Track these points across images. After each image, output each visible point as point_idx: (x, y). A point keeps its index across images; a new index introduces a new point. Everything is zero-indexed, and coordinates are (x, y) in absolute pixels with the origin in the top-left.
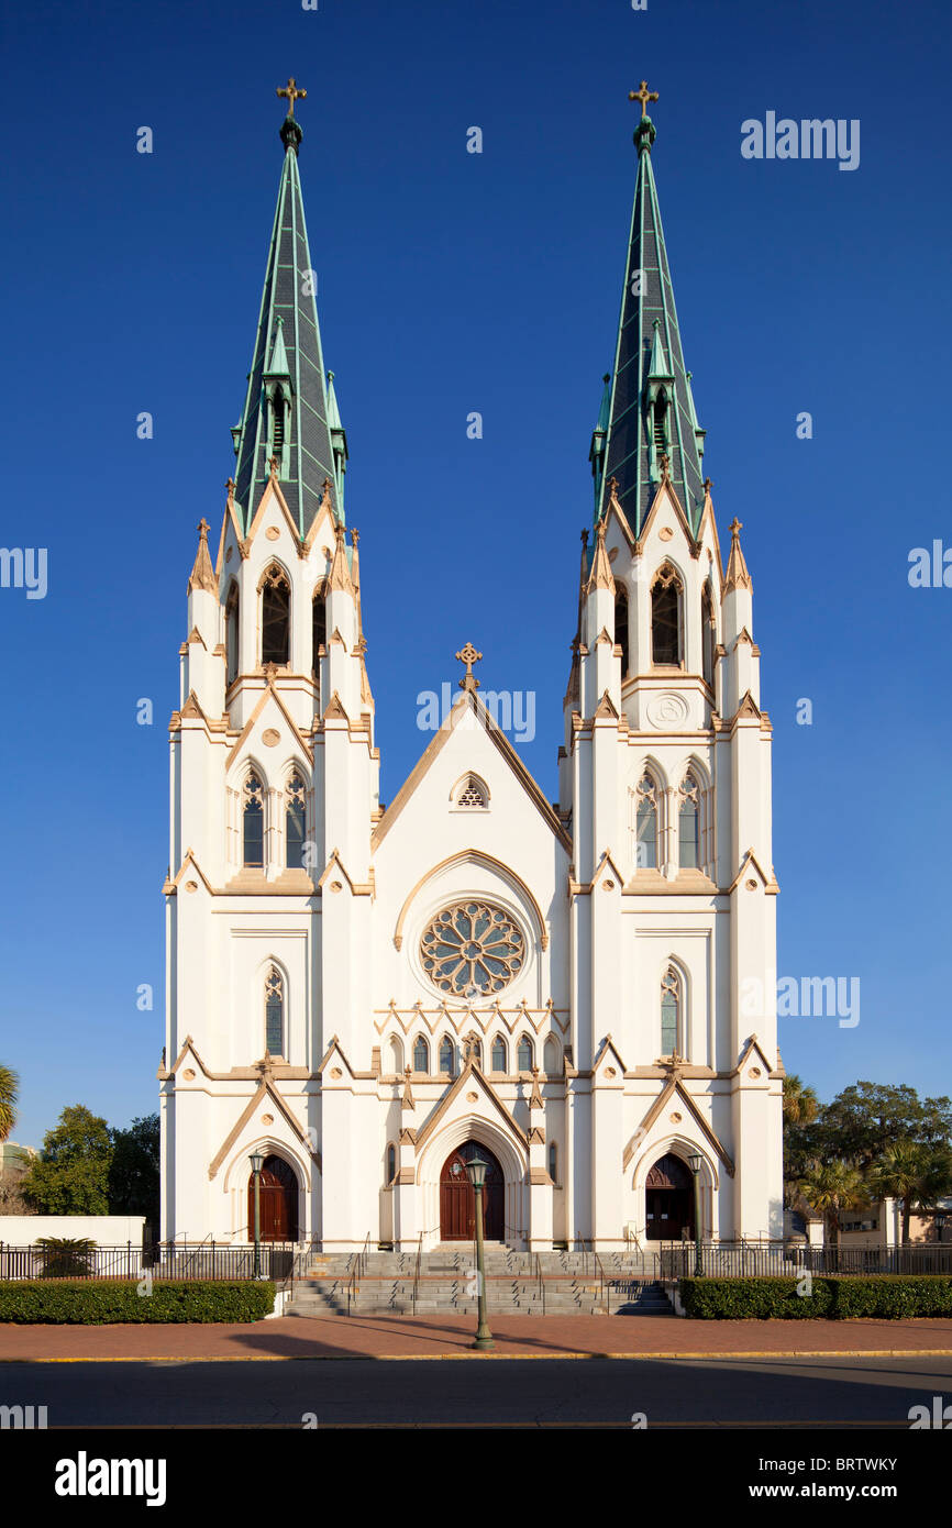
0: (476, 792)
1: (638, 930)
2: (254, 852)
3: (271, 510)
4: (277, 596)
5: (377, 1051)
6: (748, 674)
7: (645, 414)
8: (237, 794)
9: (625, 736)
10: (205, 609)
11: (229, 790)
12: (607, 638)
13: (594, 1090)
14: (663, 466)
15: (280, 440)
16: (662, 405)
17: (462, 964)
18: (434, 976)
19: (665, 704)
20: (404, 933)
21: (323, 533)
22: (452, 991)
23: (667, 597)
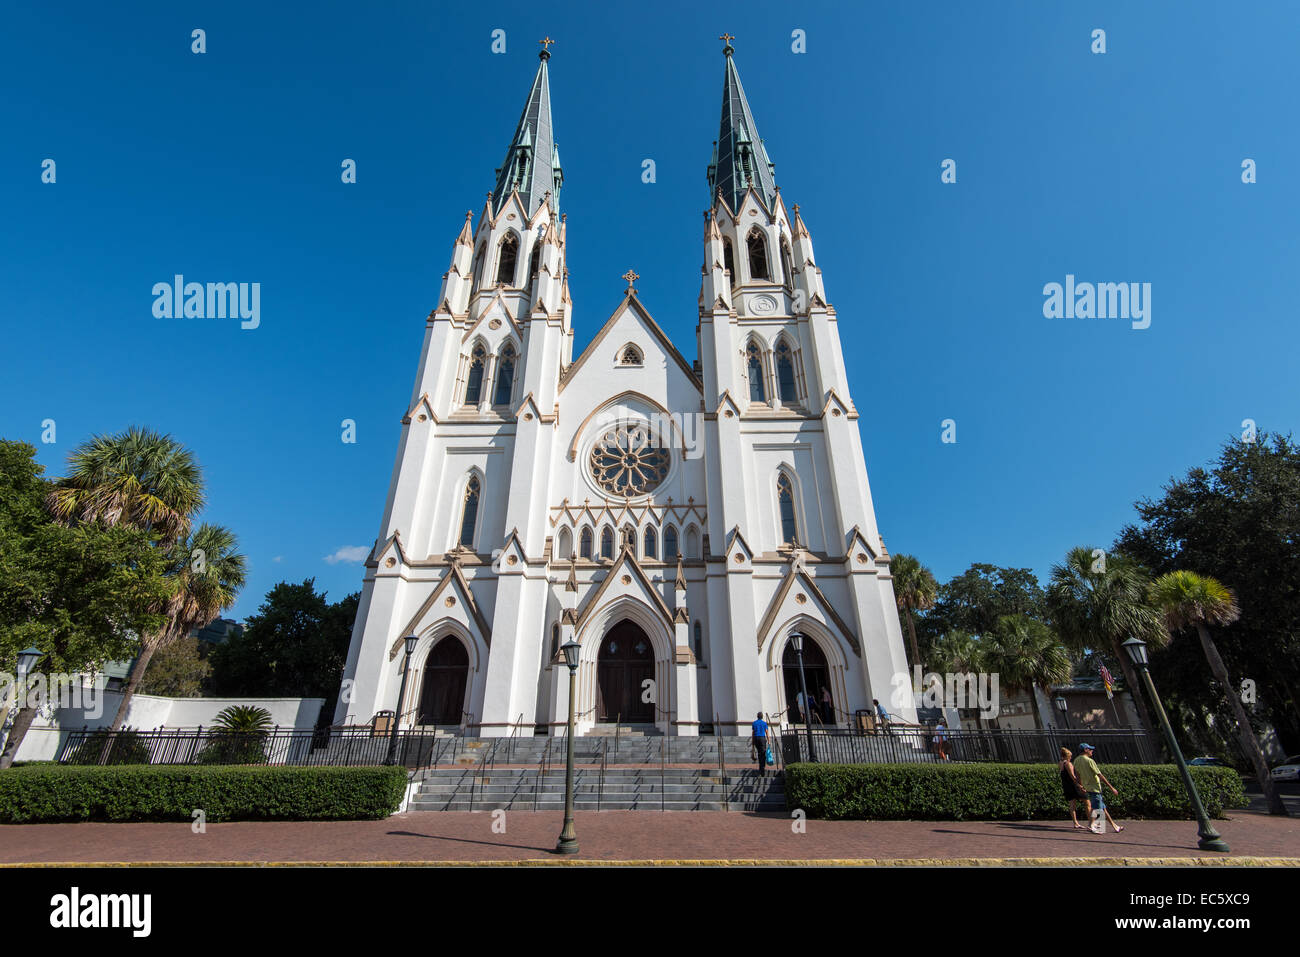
0: (633, 356)
1: (754, 446)
2: (474, 396)
3: (510, 207)
4: (510, 249)
5: (549, 540)
6: (815, 282)
7: (737, 158)
8: (467, 358)
9: (735, 320)
10: (464, 255)
11: (462, 356)
12: (719, 266)
13: (728, 573)
14: (749, 180)
15: (522, 173)
16: (746, 155)
17: (622, 472)
18: (600, 479)
19: (761, 301)
20: (578, 448)
21: (542, 217)
22: (614, 491)
23: (757, 243)
